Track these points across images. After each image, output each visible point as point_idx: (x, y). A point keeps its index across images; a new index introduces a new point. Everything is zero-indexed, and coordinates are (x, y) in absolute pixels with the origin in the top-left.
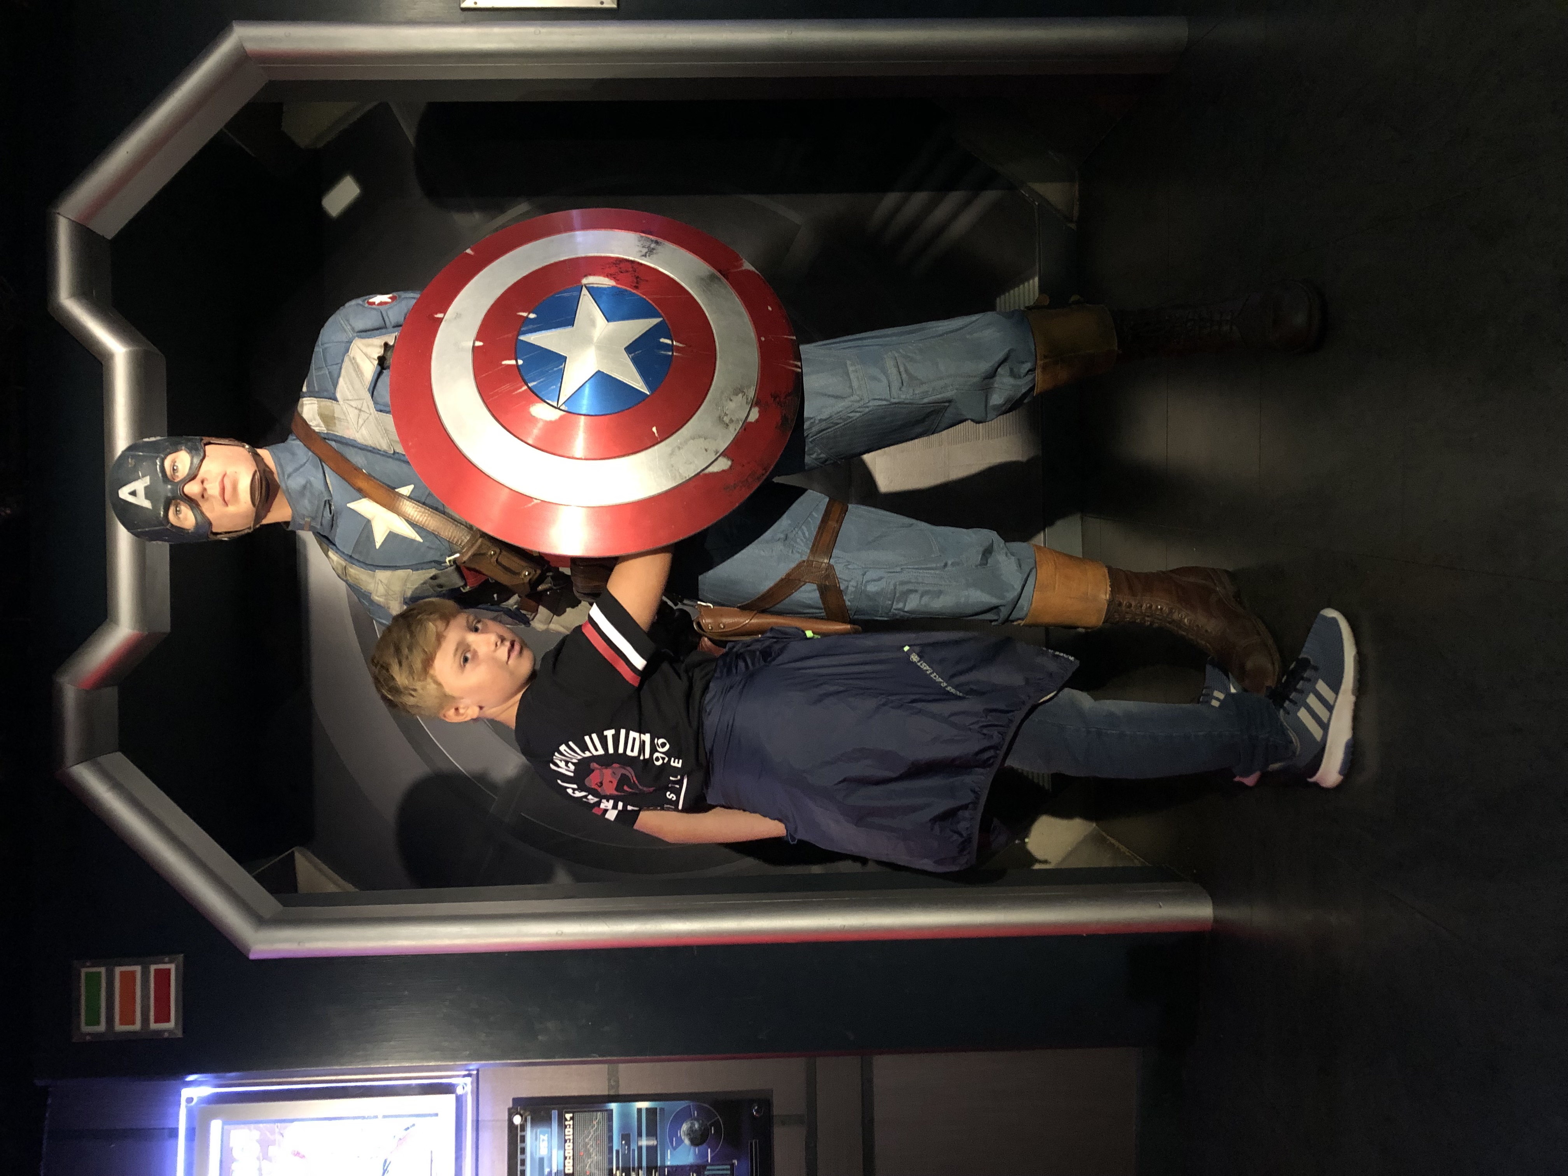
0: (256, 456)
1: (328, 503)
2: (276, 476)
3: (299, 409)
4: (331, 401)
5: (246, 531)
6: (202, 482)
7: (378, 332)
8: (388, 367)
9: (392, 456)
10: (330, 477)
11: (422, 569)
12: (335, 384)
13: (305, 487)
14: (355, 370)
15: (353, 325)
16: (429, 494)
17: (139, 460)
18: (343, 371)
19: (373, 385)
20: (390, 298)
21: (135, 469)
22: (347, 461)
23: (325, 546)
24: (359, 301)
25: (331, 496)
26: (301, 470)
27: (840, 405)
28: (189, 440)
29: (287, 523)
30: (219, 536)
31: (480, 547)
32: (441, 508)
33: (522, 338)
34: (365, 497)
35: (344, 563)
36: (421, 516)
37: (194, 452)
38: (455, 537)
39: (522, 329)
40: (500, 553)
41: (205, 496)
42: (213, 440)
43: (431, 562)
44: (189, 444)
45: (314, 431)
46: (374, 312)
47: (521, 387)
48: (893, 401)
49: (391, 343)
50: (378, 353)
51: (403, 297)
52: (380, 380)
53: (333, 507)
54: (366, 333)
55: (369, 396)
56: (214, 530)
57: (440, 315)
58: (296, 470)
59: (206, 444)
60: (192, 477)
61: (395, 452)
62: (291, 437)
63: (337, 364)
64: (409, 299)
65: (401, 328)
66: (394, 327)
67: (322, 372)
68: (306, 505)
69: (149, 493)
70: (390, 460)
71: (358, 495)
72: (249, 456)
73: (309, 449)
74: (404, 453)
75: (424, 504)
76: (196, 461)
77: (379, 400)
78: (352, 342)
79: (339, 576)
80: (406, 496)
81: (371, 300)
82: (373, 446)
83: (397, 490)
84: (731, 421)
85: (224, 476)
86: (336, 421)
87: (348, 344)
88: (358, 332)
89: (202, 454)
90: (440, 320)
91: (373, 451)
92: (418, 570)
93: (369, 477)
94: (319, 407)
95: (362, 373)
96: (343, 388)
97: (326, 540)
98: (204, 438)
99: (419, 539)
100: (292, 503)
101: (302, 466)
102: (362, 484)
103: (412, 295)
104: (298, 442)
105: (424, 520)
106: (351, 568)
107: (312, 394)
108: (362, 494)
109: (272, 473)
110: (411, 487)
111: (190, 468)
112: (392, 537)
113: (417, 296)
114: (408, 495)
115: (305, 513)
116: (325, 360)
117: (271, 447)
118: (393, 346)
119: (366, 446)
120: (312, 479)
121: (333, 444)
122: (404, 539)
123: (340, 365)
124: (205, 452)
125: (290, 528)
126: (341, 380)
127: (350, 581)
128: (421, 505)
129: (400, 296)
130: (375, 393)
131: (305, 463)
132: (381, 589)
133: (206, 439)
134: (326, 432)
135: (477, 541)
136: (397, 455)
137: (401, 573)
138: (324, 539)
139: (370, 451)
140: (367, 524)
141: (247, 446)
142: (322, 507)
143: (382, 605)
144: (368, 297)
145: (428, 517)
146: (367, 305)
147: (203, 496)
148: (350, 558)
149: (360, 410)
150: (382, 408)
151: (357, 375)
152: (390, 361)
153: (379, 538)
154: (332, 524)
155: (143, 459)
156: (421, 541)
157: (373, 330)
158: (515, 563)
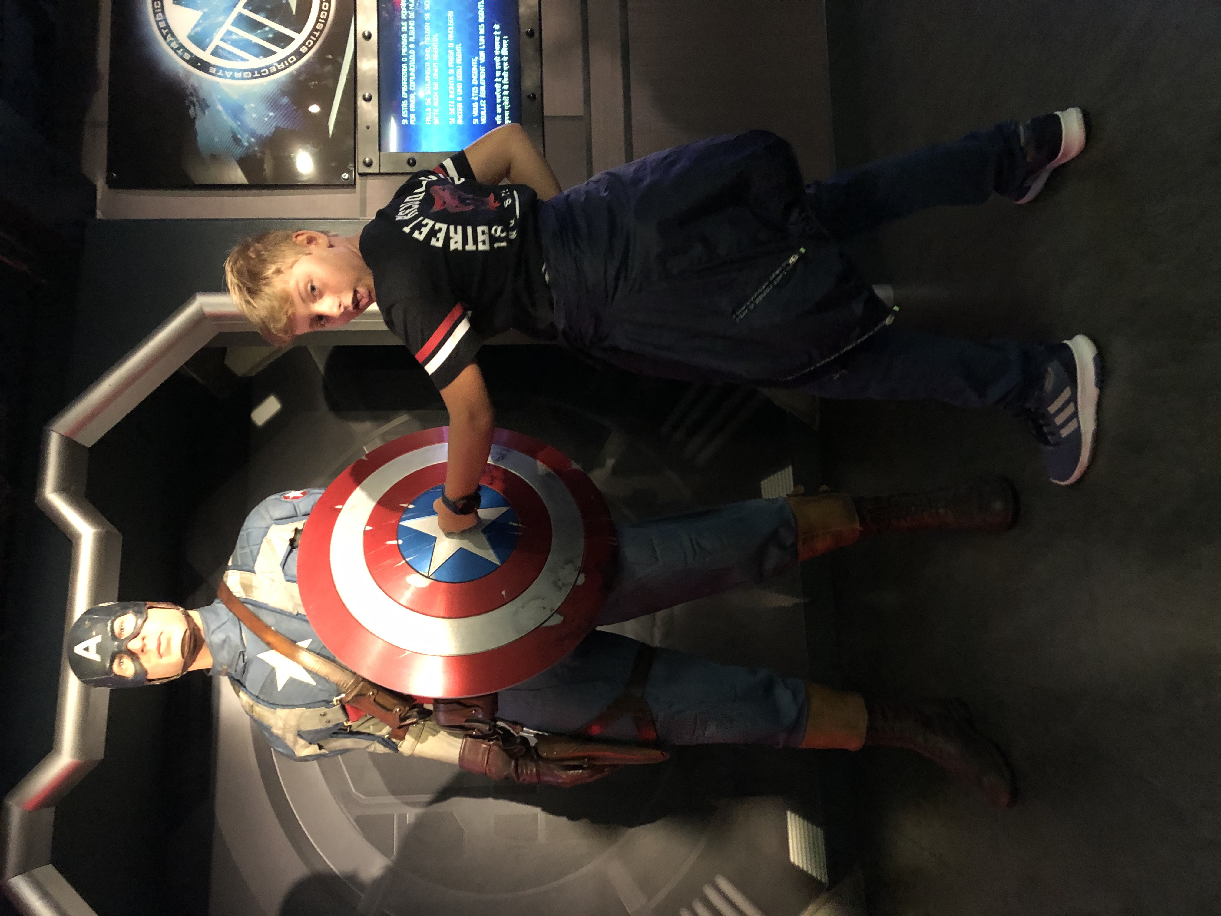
0: (188, 617)
1: (242, 653)
2: (202, 633)
3: (225, 579)
4: (250, 573)
5: (174, 678)
6: (143, 639)
11: (314, 707)
12: (254, 561)
16: (323, 647)
17: (95, 622)
20: (302, 493)
21: (90, 629)
22: (259, 620)
23: (237, 688)
24: (277, 496)
26: (223, 627)
28: (136, 605)
29: (208, 670)
30: (153, 682)
31: (362, 688)
32: (332, 658)
33: (402, 523)
35: (251, 702)
36: (316, 663)
37: (139, 615)
38: (341, 681)
39: (403, 517)
40: (377, 694)
41: (145, 650)
42: (155, 604)
43: (320, 702)
46: (288, 504)
49: (300, 528)
52: (289, 557)
53: (246, 657)
55: (281, 569)
56: (150, 677)
57: (339, 507)
58: (219, 627)
59: (149, 608)
60: (135, 635)
61: (298, 614)
62: (217, 601)
63: (258, 544)
64: (316, 494)
68: (225, 656)
69: (100, 649)
70: (294, 619)
72: (182, 617)
73: (230, 610)
74: (305, 614)
75: (318, 654)
76: (140, 621)
77: (289, 572)
79: (247, 713)
81: (286, 496)
83: (297, 644)
84: (563, 584)
86: (254, 589)
87: (267, 529)
89: (145, 617)
91: (281, 612)
92: (310, 708)
93: (276, 633)
94: (241, 578)
97: (238, 683)
99: (314, 683)
102: (270, 638)
103: (318, 491)
106: (257, 706)
107: (236, 567)
108: (270, 646)
109: (199, 630)
110: (310, 641)
111: (135, 628)
112: (292, 682)
113: (323, 491)
114: (306, 648)
118: (302, 530)
120: (231, 635)
121: (249, 606)
122: (301, 683)
123: (258, 546)
124: (147, 614)
125: (210, 674)
127: (256, 716)
129: (309, 492)
130: (285, 567)
131: (225, 623)
132: (280, 724)
133: (149, 604)
135: (359, 683)
136: (299, 616)
138: (236, 682)
139: (278, 613)
141: (181, 609)
145: (321, 665)
146: (283, 499)
147: (142, 651)
149: (273, 580)
152: (299, 542)
153: (281, 684)
154: (244, 671)
155: (98, 621)
157: (287, 518)
158: (388, 701)
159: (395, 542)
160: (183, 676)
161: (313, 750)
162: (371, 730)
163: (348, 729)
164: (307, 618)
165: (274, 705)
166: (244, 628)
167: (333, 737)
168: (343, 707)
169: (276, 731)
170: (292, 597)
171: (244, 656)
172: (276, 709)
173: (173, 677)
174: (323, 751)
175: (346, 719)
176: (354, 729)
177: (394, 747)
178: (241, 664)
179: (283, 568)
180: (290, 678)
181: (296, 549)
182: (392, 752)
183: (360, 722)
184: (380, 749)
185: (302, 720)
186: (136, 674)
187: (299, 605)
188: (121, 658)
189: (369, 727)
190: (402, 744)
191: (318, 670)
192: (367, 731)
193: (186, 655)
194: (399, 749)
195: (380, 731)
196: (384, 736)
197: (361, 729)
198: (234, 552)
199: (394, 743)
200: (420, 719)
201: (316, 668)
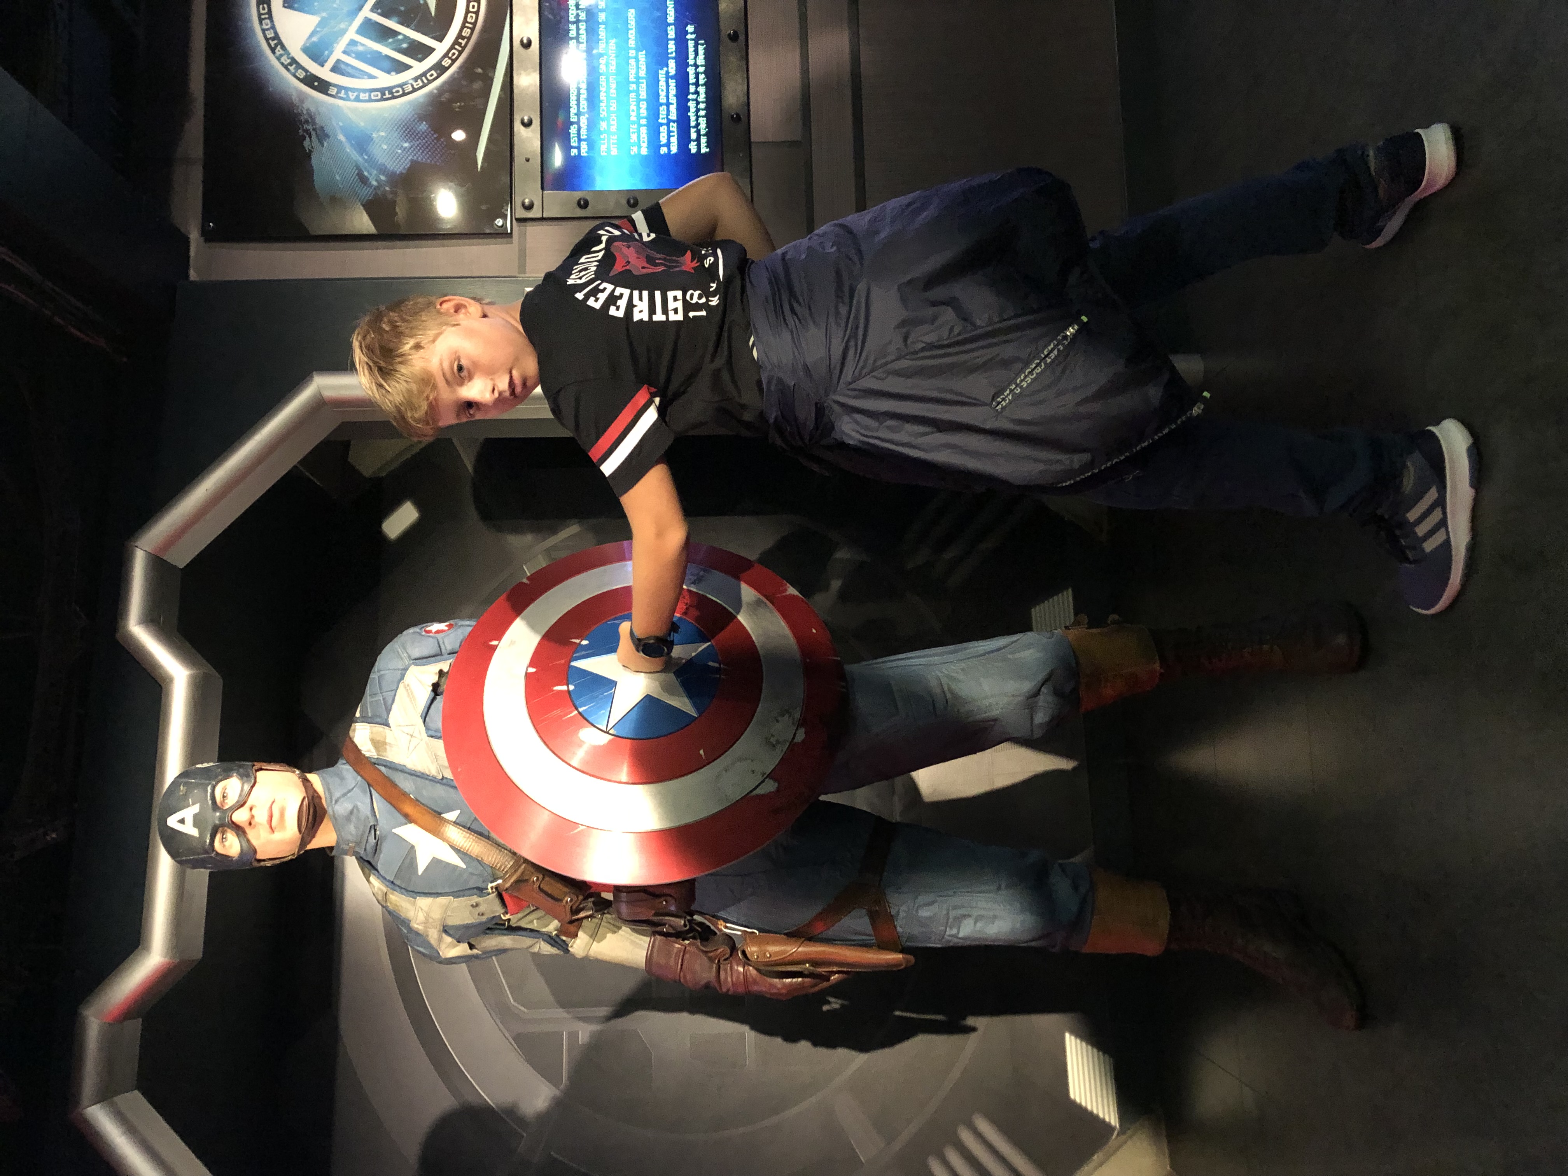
0: (306, 782)
1: (374, 828)
3: (351, 734)
5: (290, 858)
6: (251, 809)
8: (441, 694)
11: (463, 896)
12: (388, 710)
15: (410, 653)
19: (426, 710)
20: (447, 626)
21: (186, 796)
22: (395, 785)
23: (367, 871)
24: (416, 629)
25: (377, 820)
26: (349, 795)
28: (240, 767)
29: (331, 848)
30: (262, 864)
31: (523, 873)
33: (574, 664)
34: (411, 823)
35: (385, 889)
36: (466, 841)
37: (245, 779)
38: (498, 863)
39: (575, 655)
40: (543, 879)
41: (253, 824)
43: (474, 888)
44: (241, 770)
47: (571, 713)
49: (446, 670)
51: (459, 624)
52: (433, 706)
53: (378, 833)
55: (421, 721)
56: (259, 856)
57: (494, 643)
58: (344, 795)
59: (257, 771)
60: (241, 804)
61: (443, 778)
62: (341, 761)
64: (465, 628)
65: (456, 655)
66: (450, 654)
68: (352, 829)
69: (198, 821)
72: (299, 782)
73: (358, 773)
74: (453, 778)
75: (469, 829)
76: (247, 787)
77: (431, 725)
78: (407, 669)
79: (379, 902)
82: (422, 771)
83: (442, 815)
84: (778, 742)
86: (388, 747)
87: (404, 672)
88: (416, 659)
90: (495, 648)
92: (458, 897)
97: (368, 865)
98: (256, 763)
100: (337, 829)
101: (349, 791)
102: (409, 809)
103: (468, 623)
104: (348, 767)
105: (468, 846)
106: (392, 894)
107: (365, 719)
108: (409, 819)
109: (320, 798)
110: (457, 812)
111: (240, 795)
112: (436, 863)
113: (473, 623)
114: (454, 821)
115: (350, 838)
117: (321, 771)
118: (448, 672)
119: (414, 771)
120: (359, 804)
121: (382, 769)
122: (448, 865)
123: (394, 692)
127: (391, 907)
130: (427, 719)
131: (353, 789)
132: (421, 917)
133: (258, 765)
135: (520, 866)
136: (445, 781)
138: (366, 864)
139: (418, 776)
141: (298, 772)
142: (368, 832)
143: (420, 932)
145: (472, 843)
146: (424, 633)
147: (250, 824)
149: (412, 736)
150: (433, 733)
152: (443, 687)
153: (422, 866)
154: (376, 849)
156: (464, 866)
158: (557, 889)
159: (564, 688)
160: (299, 857)
161: (462, 949)
162: (535, 925)
163: (506, 923)
164: (455, 783)
166: (375, 795)
167: (487, 934)
168: (500, 896)
169: (416, 925)
171: (375, 830)
172: (416, 898)
174: (475, 951)
175: (503, 911)
176: (513, 923)
177: (564, 947)
178: (372, 841)
180: (434, 858)
181: (441, 696)
182: (562, 953)
183: (520, 915)
184: (546, 949)
185: (449, 913)
187: (446, 767)
188: (223, 833)
189: (532, 922)
190: (574, 942)
192: (529, 926)
193: (303, 830)
194: (570, 949)
196: (551, 933)
197: (523, 924)
200: (597, 911)
201: (465, 848)
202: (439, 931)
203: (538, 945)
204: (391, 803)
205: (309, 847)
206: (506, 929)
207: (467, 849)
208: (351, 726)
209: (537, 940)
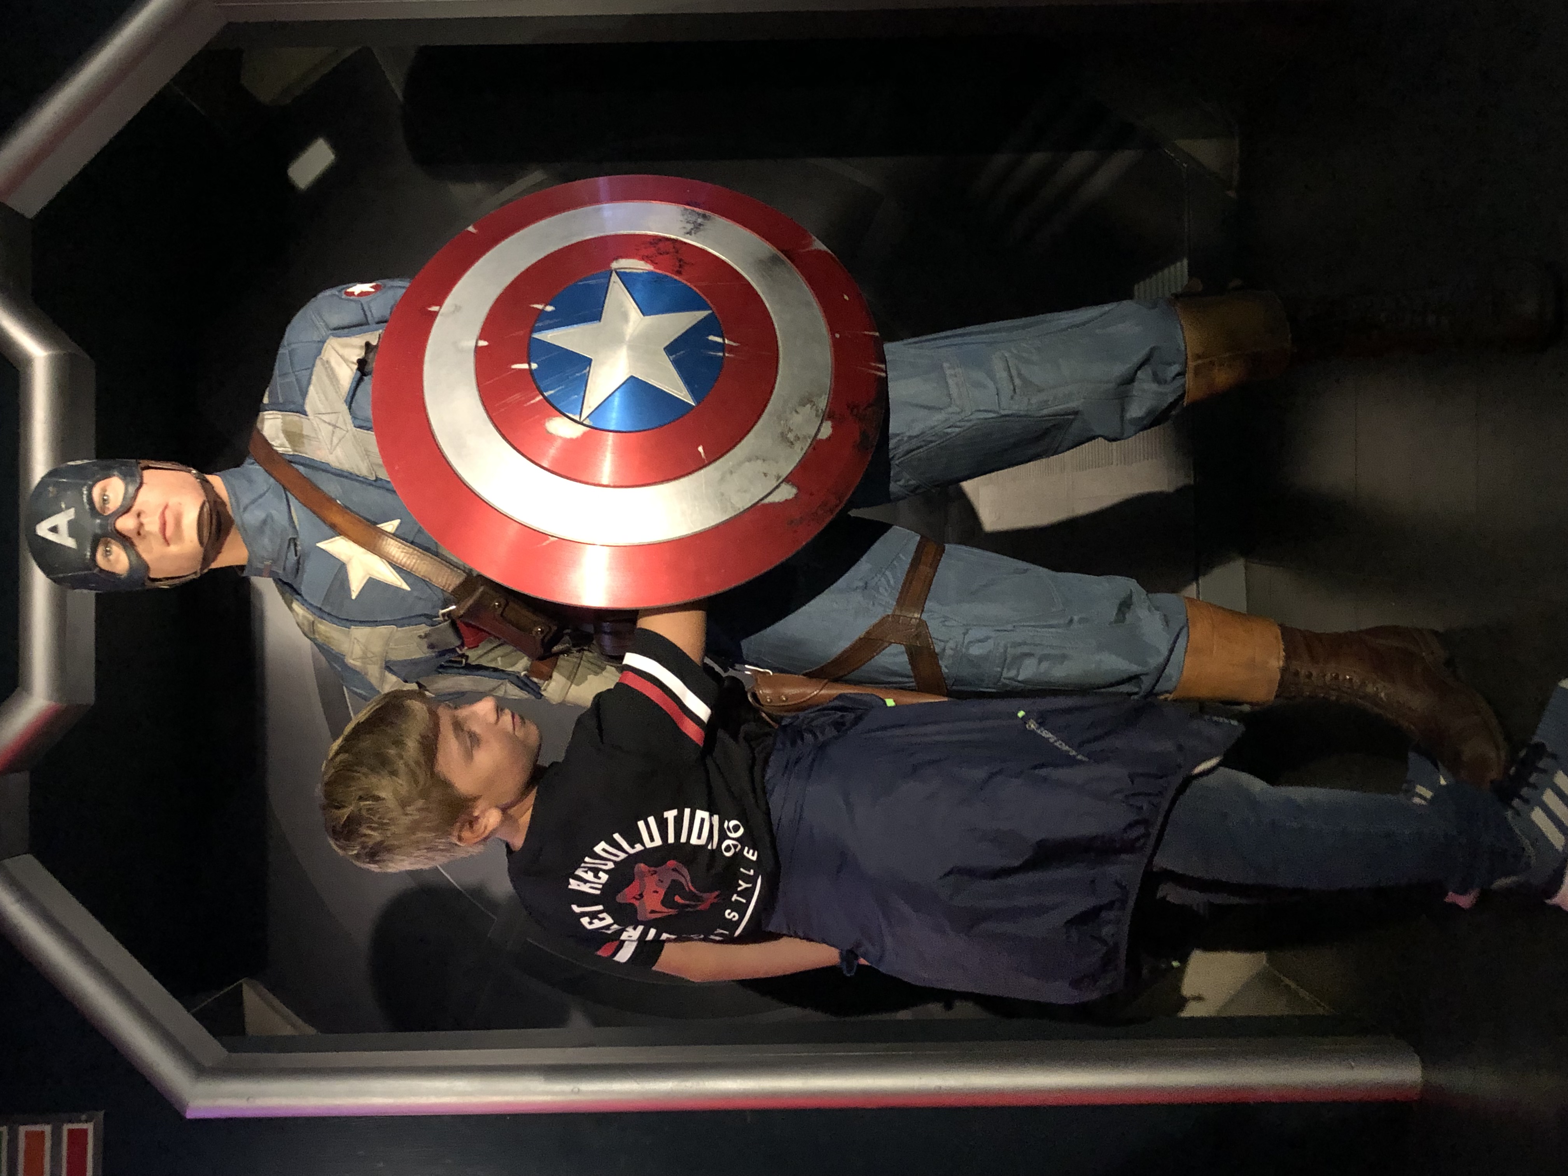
0: (205, 484)
1: (293, 541)
2: (229, 508)
3: (259, 425)
4: (298, 414)
5: (191, 577)
6: (139, 515)
7: (358, 329)
9: (374, 483)
10: (296, 510)
11: (409, 625)
12: (304, 394)
13: (264, 522)
14: (328, 376)
16: (420, 531)
18: (314, 378)
19: (351, 394)
20: (372, 287)
22: (316, 488)
23: (287, 595)
24: (334, 291)
25: (296, 532)
26: (260, 501)
27: (937, 418)
29: (242, 568)
30: (157, 584)
31: (483, 594)
32: (433, 548)
33: (536, 336)
34: (340, 534)
35: (311, 618)
36: (409, 558)
37: (129, 478)
38: (450, 585)
39: (537, 325)
40: (507, 604)
41: (141, 532)
42: (152, 464)
43: (420, 616)
45: (276, 452)
46: (353, 304)
47: (534, 398)
48: (1003, 412)
49: (374, 343)
50: (358, 355)
52: (359, 389)
53: (299, 548)
54: (344, 330)
55: (345, 408)
57: (435, 308)
58: (253, 502)
60: (125, 509)
61: (377, 479)
62: (249, 460)
63: (308, 369)
64: (397, 289)
65: (385, 324)
66: (378, 323)
67: (288, 380)
68: (267, 545)
71: (331, 532)
73: (270, 474)
74: (389, 480)
75: (412, 543)
76: (132, 489)
77: (359, 414)
79: (305, 635)
80: (389, 533)
81: (350, 290)
83: (379, 526)
84: (797, 438)
85: (166, 507)
86: (305, 441)
87: (321, 344)
88: (335, 329)
89: (138, 481)
90: (436, 314)
93: (345, 509)
94: (284, 423)
95: (337, 380)
96: (314, 399)
98: (141, 461)
101: (261, 496)
102: (336, 518)
105: (412, 564)
106: (321, 623)
107: (277, 407)
108: (336, 531)
109: (223, 504)
110: (396, 522)
111: (124, 498)
112: (373, 584)
113: (406, 284)
115: (265, 555)
116: (292, 363)
118: (376, 346)
119: (341, 470)
120: (274, 512)
121: (301, 469)
123: (309, 371)
124: (142, 477)
125: (245, 574)
126: (311, 389)
127: (320, 641)
128: (409, 544)
132: (358, 650)
133: (144, 463)
134: (291, 453)
135: (478, 587)
136: (379, 483)
137: (382, 629)
138: (287, 588)
139: (346, 477)
140: (340, 569)
141: (194, 472)
143: (358, 669)
144: (345, 286)
145: (417, 560)
146: (344, 296)
147: (139, 534)
148: (320, 612)
149: (335, 426)
151: (332, 382)
152: (372, 365)
153: (356, 585)
154: (298, 568)
156: (408, 589)
158: (525, 615)
159: (525, 366)
160: (203, 577)
162: (499, 664)
163: (464, 661)
164: (393, 485)
165: (348, 622)
166: (293, 501)
167: (440, 673)
168: (453, 624)
169: (353, 661)
170: (367, 453)
171: (295, 545)
173: (187, 575)
175: (458, 643)
176: (473, 661)
177: (537, 692)
178: (292, 558)
179: (350, 408)
180: (370, 578)
181: (369, 377)
182: (533, 697)
183: (480, 651)
184: (513, 692)
185: (392, 645)
186: (131, 568)
188: (107, 544)
189: (495, 659)
190: (548, 685)
191: (412, 568)
192: (492, 665)
193: (205, 540)
194: (543, 693)
195: (513, 665)
196: (519, 673)
197: (484, 662)
198: (272, 382)
199: (536, 683)
201: (409, 565)
202: (381, 668)
203: (503, 688)
204: (314, 513)
205: (214, 566)
206: (463, 668)
207: (411, 566)
208: (257, 415)
209: (501, 681)
